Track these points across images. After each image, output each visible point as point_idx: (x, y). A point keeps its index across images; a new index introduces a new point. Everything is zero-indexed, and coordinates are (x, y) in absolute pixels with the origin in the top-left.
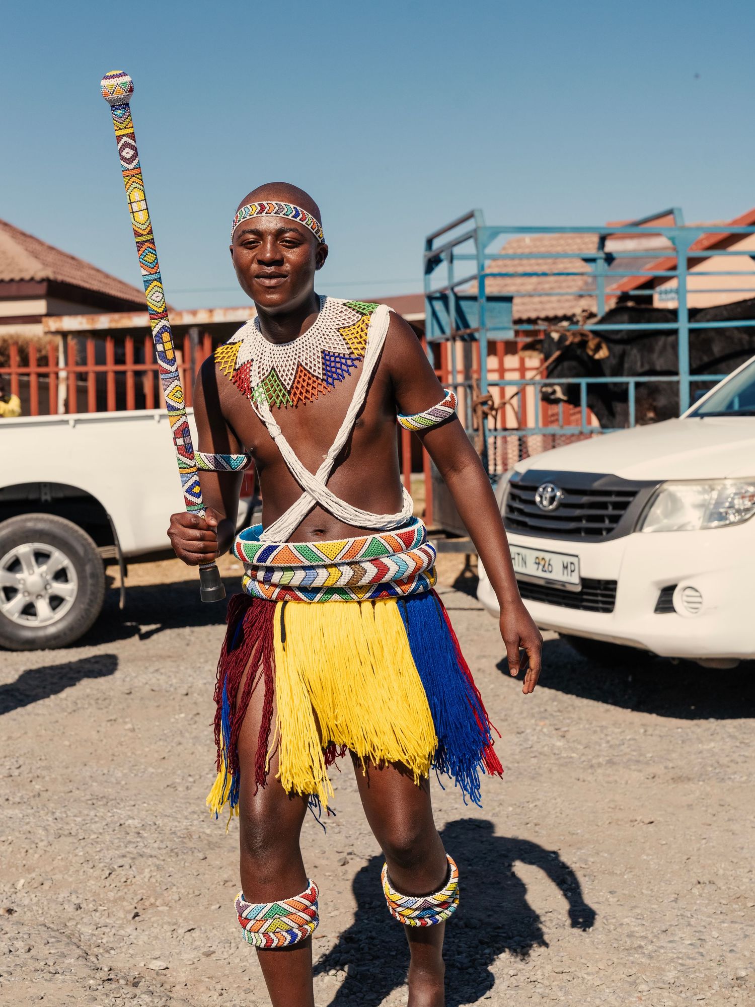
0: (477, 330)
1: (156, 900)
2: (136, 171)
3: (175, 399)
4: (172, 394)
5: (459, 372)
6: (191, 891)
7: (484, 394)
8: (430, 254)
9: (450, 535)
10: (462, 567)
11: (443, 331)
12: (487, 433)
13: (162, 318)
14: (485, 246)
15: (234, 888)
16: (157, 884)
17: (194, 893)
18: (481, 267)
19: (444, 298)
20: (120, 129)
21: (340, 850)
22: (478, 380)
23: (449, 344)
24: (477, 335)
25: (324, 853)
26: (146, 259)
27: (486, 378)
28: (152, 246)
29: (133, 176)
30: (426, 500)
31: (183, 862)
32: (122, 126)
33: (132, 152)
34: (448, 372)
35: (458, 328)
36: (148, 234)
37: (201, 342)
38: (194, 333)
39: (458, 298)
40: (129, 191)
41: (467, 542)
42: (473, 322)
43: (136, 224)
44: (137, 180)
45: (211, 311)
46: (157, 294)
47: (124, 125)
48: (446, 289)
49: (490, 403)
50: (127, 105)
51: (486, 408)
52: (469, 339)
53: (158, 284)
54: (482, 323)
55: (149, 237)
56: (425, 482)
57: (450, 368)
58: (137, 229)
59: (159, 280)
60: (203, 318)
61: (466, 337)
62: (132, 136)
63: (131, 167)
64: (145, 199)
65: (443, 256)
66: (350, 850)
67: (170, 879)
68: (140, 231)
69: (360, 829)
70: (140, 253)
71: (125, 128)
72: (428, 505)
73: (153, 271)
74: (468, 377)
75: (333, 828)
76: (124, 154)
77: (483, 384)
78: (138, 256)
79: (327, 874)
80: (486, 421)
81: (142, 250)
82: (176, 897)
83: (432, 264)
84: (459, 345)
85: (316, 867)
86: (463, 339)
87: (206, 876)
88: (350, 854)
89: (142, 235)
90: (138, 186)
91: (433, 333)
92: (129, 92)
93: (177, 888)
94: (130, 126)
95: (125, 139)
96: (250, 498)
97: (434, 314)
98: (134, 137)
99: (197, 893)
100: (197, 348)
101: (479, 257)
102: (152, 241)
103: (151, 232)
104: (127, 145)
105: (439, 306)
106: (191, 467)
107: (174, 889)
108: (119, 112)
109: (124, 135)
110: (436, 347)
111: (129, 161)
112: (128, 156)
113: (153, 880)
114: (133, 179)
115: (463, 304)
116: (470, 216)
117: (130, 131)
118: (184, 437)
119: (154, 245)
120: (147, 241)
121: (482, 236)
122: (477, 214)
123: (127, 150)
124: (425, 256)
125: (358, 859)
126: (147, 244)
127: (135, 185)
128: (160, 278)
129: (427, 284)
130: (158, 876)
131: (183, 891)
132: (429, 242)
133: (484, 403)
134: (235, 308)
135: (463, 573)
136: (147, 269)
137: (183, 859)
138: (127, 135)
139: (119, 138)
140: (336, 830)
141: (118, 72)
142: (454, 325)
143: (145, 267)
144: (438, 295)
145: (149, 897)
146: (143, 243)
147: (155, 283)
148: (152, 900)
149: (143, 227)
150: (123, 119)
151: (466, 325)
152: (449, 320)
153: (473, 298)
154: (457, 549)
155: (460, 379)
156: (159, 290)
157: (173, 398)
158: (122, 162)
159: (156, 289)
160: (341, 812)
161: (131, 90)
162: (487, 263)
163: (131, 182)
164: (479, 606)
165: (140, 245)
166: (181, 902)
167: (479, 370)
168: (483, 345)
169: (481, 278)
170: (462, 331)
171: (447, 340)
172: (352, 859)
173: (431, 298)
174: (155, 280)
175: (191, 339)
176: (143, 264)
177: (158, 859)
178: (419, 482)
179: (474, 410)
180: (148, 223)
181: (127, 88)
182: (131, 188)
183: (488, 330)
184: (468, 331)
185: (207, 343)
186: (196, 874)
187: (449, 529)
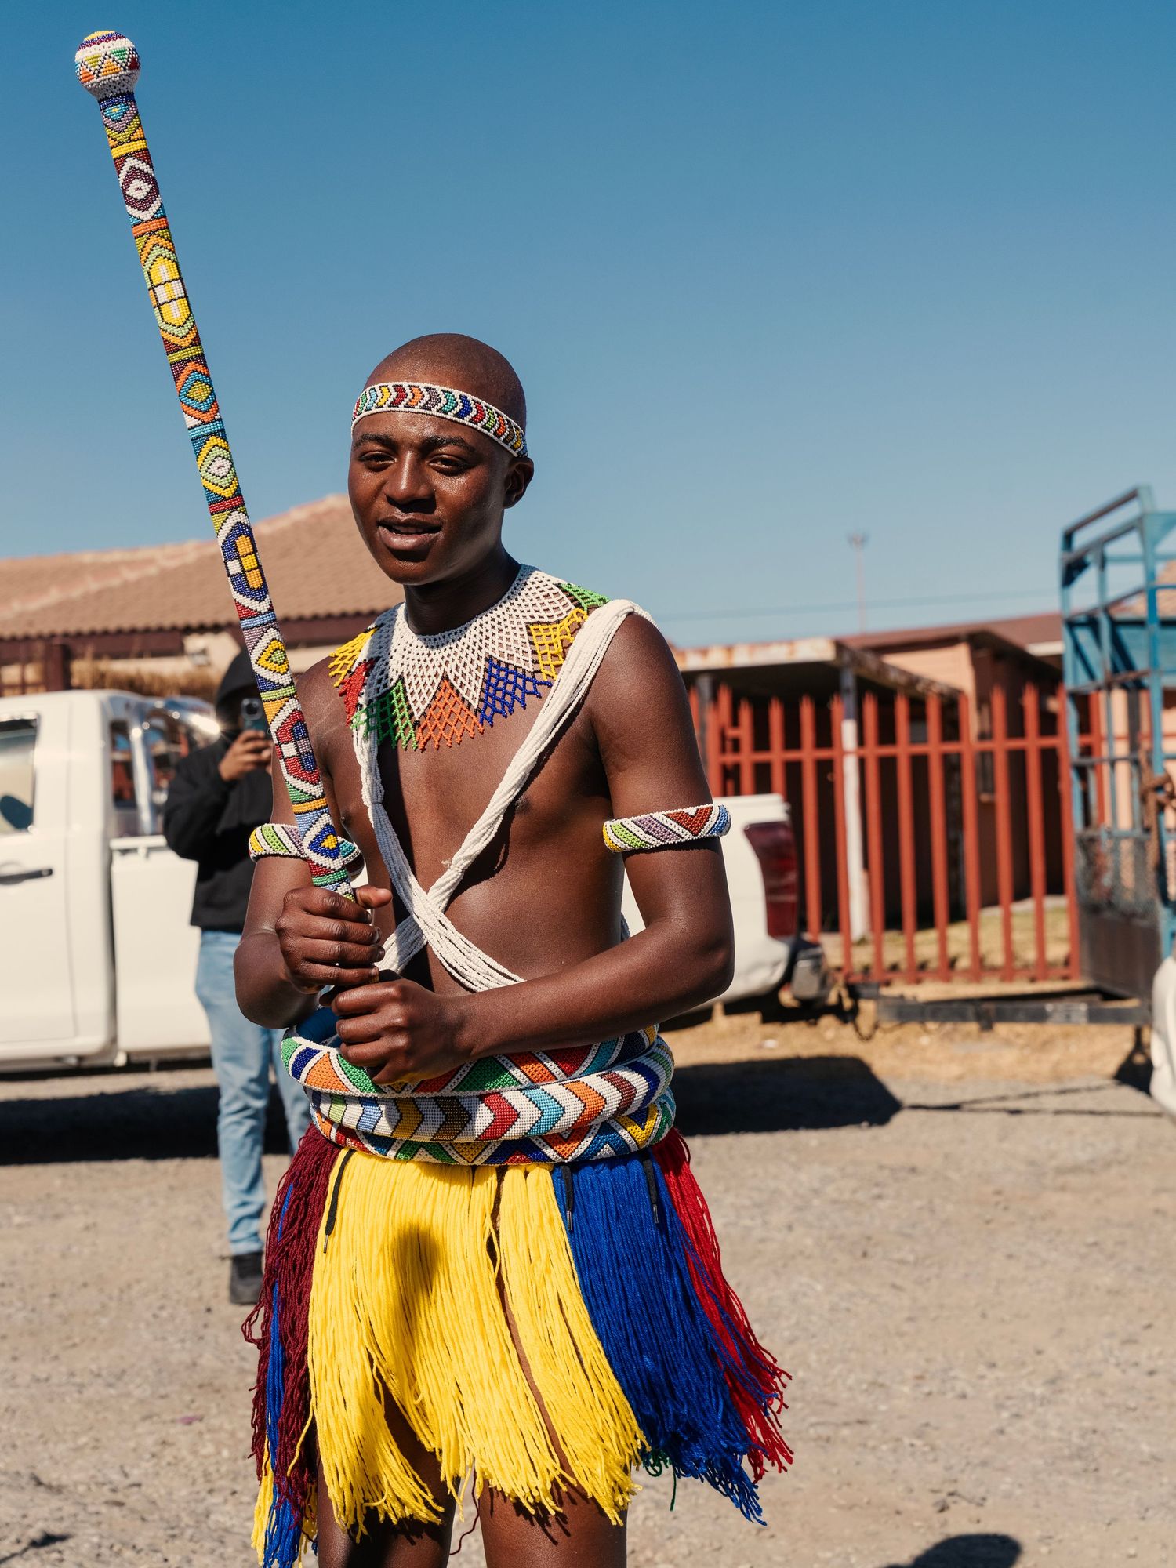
0: (1146, 673)
1: (655, 1553)
2: (157, 224)
3: (273, 666)
4: (265, 656)
5: (1119, 738)
6: (707, 1542)
7: (1159, 775)
8: (1069, 556)
9: (1108, 996)
10: (1128, 1046)
11: (1091, 675)
12: (1165, 835)
13: (233, 509)
14: (1155, 542)
15: (773, 1540)
16: (656, 1530)
17: (711, 1545)
18: (1151, 575)
19: (1092, 623)
20: (120, 143)
21: (936, 1488)
22: (1149, 752)
23: (1102, 696)
24: (1146, 681)
25: (911, 1491)
26: (191, 394)
27: (1161, 749)
28: (200, 368)
29: (152, 233)
30: (1071, 940)
31: (694, 1498)
32: (122, 137)
33: (147, 187)
34: (1101, 739)
35: (1115, 670)
36: (192, 345)
37: (715, 698)
38: (705, 684)
39: (1115, 624)
40: (148, 264)
41: (1135, 1009)
42: (1140, 662)
43: (166, 327)
44: (162, 242)
45: (729, 649)
46: (219, 461)
47: (127, 134)
48: (1095, 610)
49: (1168, 788)
50: (129, 97)
51: (1161, 796)
52: (1135, 688)
53: (220, 442)
54: (1154, 663)
55: (195, 351)
56: (1069, 910)
57: (1104, 730)
58: (169, 337)
59: (221, 433)
60: (717, 659)
61: (1130, 685)
62: (144, 155)
63: (146, 215)
64: (181, 278)
65: (1089, 558)
66: (951, 1489)
67: (675, 1523)
68: (176, 341)
69: (967, 1457)
70: (180, 383)
71: (130, 140)
72: (1073, 947)
73: (207, 417)
74: (1134, 746)
75: (924, 1453)
76: (131, 192)
77: (1156, 758)
78: (176, 390)
79: (917, 1524)
80: (1162, 817)
81: (182, 378)
82: (685, 1550)
83: (1072, 571)
84: (1119, 698)
85: (898, 1513)
86: (1124, 686)
87: (731, 1521)
88: (951, 1494)
89: (180, 348)
90: (166, 253)
91: (1074, 679)
92: (131, 68)
93: (687, 1536)
94: (138, 135)
95: (131, 162)
96: (791, 939)
97: (1078, 649)
98: (149, 157)
99: (716, 1545)
100: (709, 707)
101: (1147, 558)
102: (201, 359)
103: (196, 342)
104: (134, 173)
105: (1084, 636)
106: (315, 798)
107: (682, 1538)
108: (115, 111)
109: (128, 155)
110: (1083, 702)
111: (142, 205)
112: (140, 195)
113: (650, 1523)
114: (154, 239)
115: (1125, 633)
116: (1132, 496)
117: (140, 145)
118: (295, 740)
119: (205, 365)
120: (191, 359)
121: (1152, 528)
122: (1142, 493)
123: (137, 183)
124: (1062, 559)
125: (964, 1504)
126: (191, 366)
127: (157, 251)
128: (223, 430)
129: (1065, 601)
130: (657, 1517)
131: (695, 1541)
132: (1068, 538)
133: (1159, 788)
134: (766, 644)
135: (1130, 1058)
136: (196, 413)
137: (694, 1493)
138: (135, 154)
139: (120, 161)
140: (931, 1457)
141: (106, 33)
142: (1109, 666)
143: (192, 411)
144: (1082, 619)
145: (643, 1549)
146: (183, 363)
147: (213, 440)
148: (649, 1553)
149: (182, 332)
150: (123, 123)
151: (1129, 665)
152: (1100, 657)
153: (1139, 623)
154: (1119, 1018)
155: (1121, 749)
156: (224, 453)
157: (267, 664)
158: (130, 210)
159: (216, 451)
160: (937, 1429)
161: (134, 65)
162: (1160, 568)
163: (149, 246)
164: (1156, 1109)
165: (178, 368)
166: (692, 1558)
167: (1151, 736)
168: (1156, 695)
169: (1151, 592)
170: (1124, 675)
171: (1099, 689)
172: (955, 1502)
173: (1072, 625)
174: (212, 434)
175: (700, 694)
176: (188, 404)
177: (657, 1491)
178: (1057, 910)
179: (1143, 799)
180: (189, 323)
181: (126, 59)
182: (151, 257)
183: (1163, 673)
184: (1132, 676)
185: (725, 699)
186: (714, 1516)
187: (1107, 987)
